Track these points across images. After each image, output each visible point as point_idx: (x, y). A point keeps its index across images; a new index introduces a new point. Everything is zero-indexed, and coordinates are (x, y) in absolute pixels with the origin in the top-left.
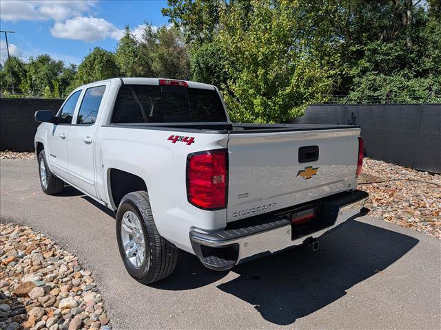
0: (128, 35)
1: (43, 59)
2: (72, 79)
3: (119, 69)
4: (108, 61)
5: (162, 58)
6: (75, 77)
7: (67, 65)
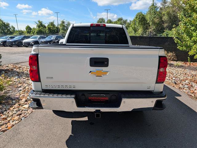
0: (153, 4)
1: (119, 19)
2: (129, 27)
3: (147, 21)
4: (142, 18)
5: (168, 14)
6: (130, 26)
7: (128, 21)
